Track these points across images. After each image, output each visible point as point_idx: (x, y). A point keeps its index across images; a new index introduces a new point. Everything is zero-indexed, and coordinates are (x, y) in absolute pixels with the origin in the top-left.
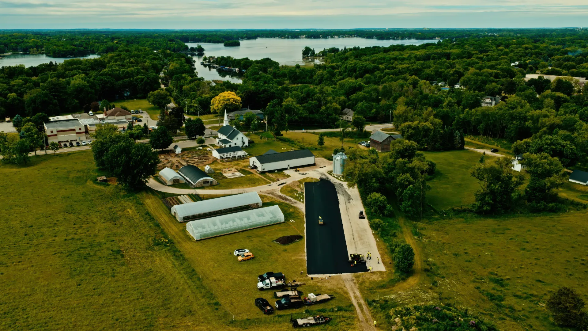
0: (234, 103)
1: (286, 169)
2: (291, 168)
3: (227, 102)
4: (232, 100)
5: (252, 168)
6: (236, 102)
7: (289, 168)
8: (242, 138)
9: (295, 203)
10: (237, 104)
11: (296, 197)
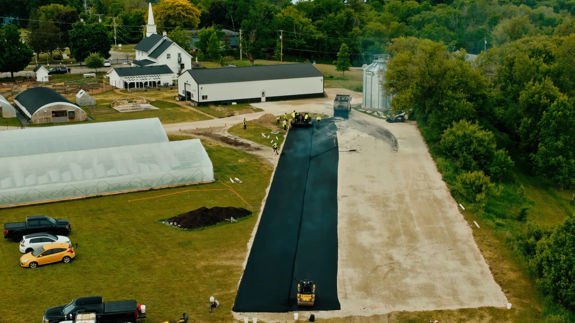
0: (184, 13)
1: (258, 100)
2: (269, 99)
3: (171, 12)
4: (180, 8)
5: (183, 99)
6: (187, 13)
7: (263, 99)
8: (179, 55)
9: (258, 149)
10: (191, 16)
11: (265, 139)
